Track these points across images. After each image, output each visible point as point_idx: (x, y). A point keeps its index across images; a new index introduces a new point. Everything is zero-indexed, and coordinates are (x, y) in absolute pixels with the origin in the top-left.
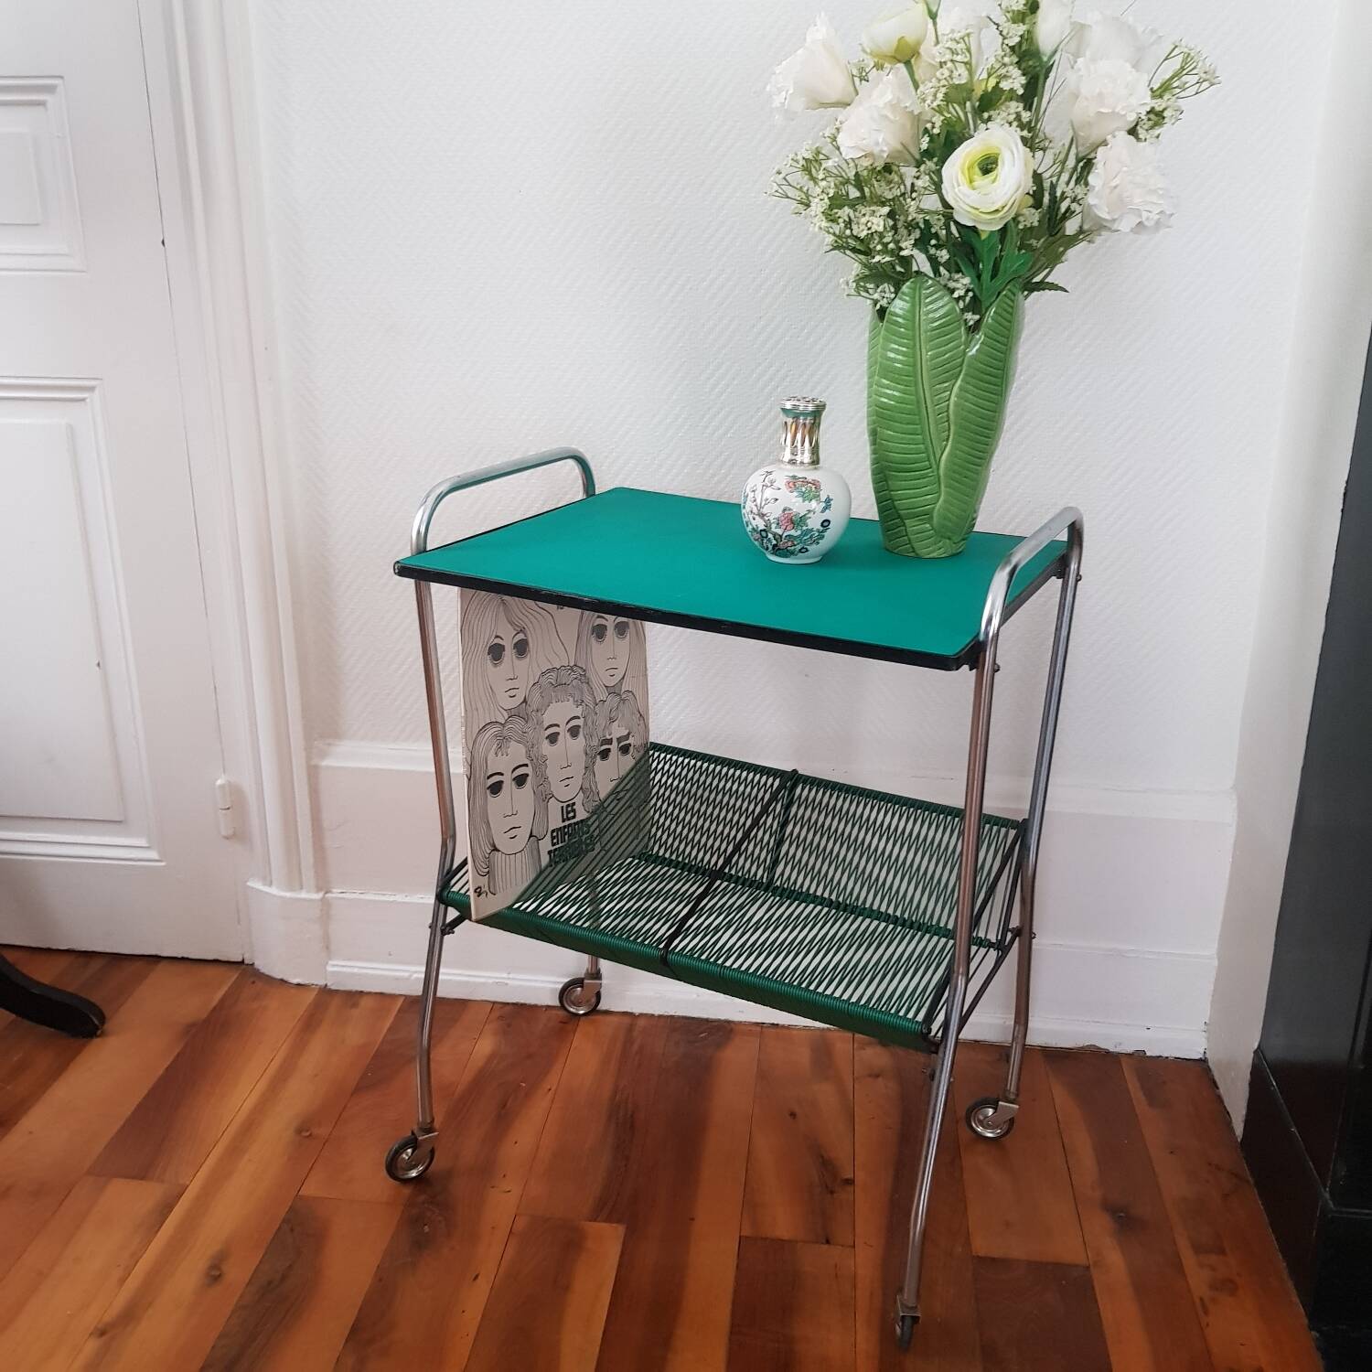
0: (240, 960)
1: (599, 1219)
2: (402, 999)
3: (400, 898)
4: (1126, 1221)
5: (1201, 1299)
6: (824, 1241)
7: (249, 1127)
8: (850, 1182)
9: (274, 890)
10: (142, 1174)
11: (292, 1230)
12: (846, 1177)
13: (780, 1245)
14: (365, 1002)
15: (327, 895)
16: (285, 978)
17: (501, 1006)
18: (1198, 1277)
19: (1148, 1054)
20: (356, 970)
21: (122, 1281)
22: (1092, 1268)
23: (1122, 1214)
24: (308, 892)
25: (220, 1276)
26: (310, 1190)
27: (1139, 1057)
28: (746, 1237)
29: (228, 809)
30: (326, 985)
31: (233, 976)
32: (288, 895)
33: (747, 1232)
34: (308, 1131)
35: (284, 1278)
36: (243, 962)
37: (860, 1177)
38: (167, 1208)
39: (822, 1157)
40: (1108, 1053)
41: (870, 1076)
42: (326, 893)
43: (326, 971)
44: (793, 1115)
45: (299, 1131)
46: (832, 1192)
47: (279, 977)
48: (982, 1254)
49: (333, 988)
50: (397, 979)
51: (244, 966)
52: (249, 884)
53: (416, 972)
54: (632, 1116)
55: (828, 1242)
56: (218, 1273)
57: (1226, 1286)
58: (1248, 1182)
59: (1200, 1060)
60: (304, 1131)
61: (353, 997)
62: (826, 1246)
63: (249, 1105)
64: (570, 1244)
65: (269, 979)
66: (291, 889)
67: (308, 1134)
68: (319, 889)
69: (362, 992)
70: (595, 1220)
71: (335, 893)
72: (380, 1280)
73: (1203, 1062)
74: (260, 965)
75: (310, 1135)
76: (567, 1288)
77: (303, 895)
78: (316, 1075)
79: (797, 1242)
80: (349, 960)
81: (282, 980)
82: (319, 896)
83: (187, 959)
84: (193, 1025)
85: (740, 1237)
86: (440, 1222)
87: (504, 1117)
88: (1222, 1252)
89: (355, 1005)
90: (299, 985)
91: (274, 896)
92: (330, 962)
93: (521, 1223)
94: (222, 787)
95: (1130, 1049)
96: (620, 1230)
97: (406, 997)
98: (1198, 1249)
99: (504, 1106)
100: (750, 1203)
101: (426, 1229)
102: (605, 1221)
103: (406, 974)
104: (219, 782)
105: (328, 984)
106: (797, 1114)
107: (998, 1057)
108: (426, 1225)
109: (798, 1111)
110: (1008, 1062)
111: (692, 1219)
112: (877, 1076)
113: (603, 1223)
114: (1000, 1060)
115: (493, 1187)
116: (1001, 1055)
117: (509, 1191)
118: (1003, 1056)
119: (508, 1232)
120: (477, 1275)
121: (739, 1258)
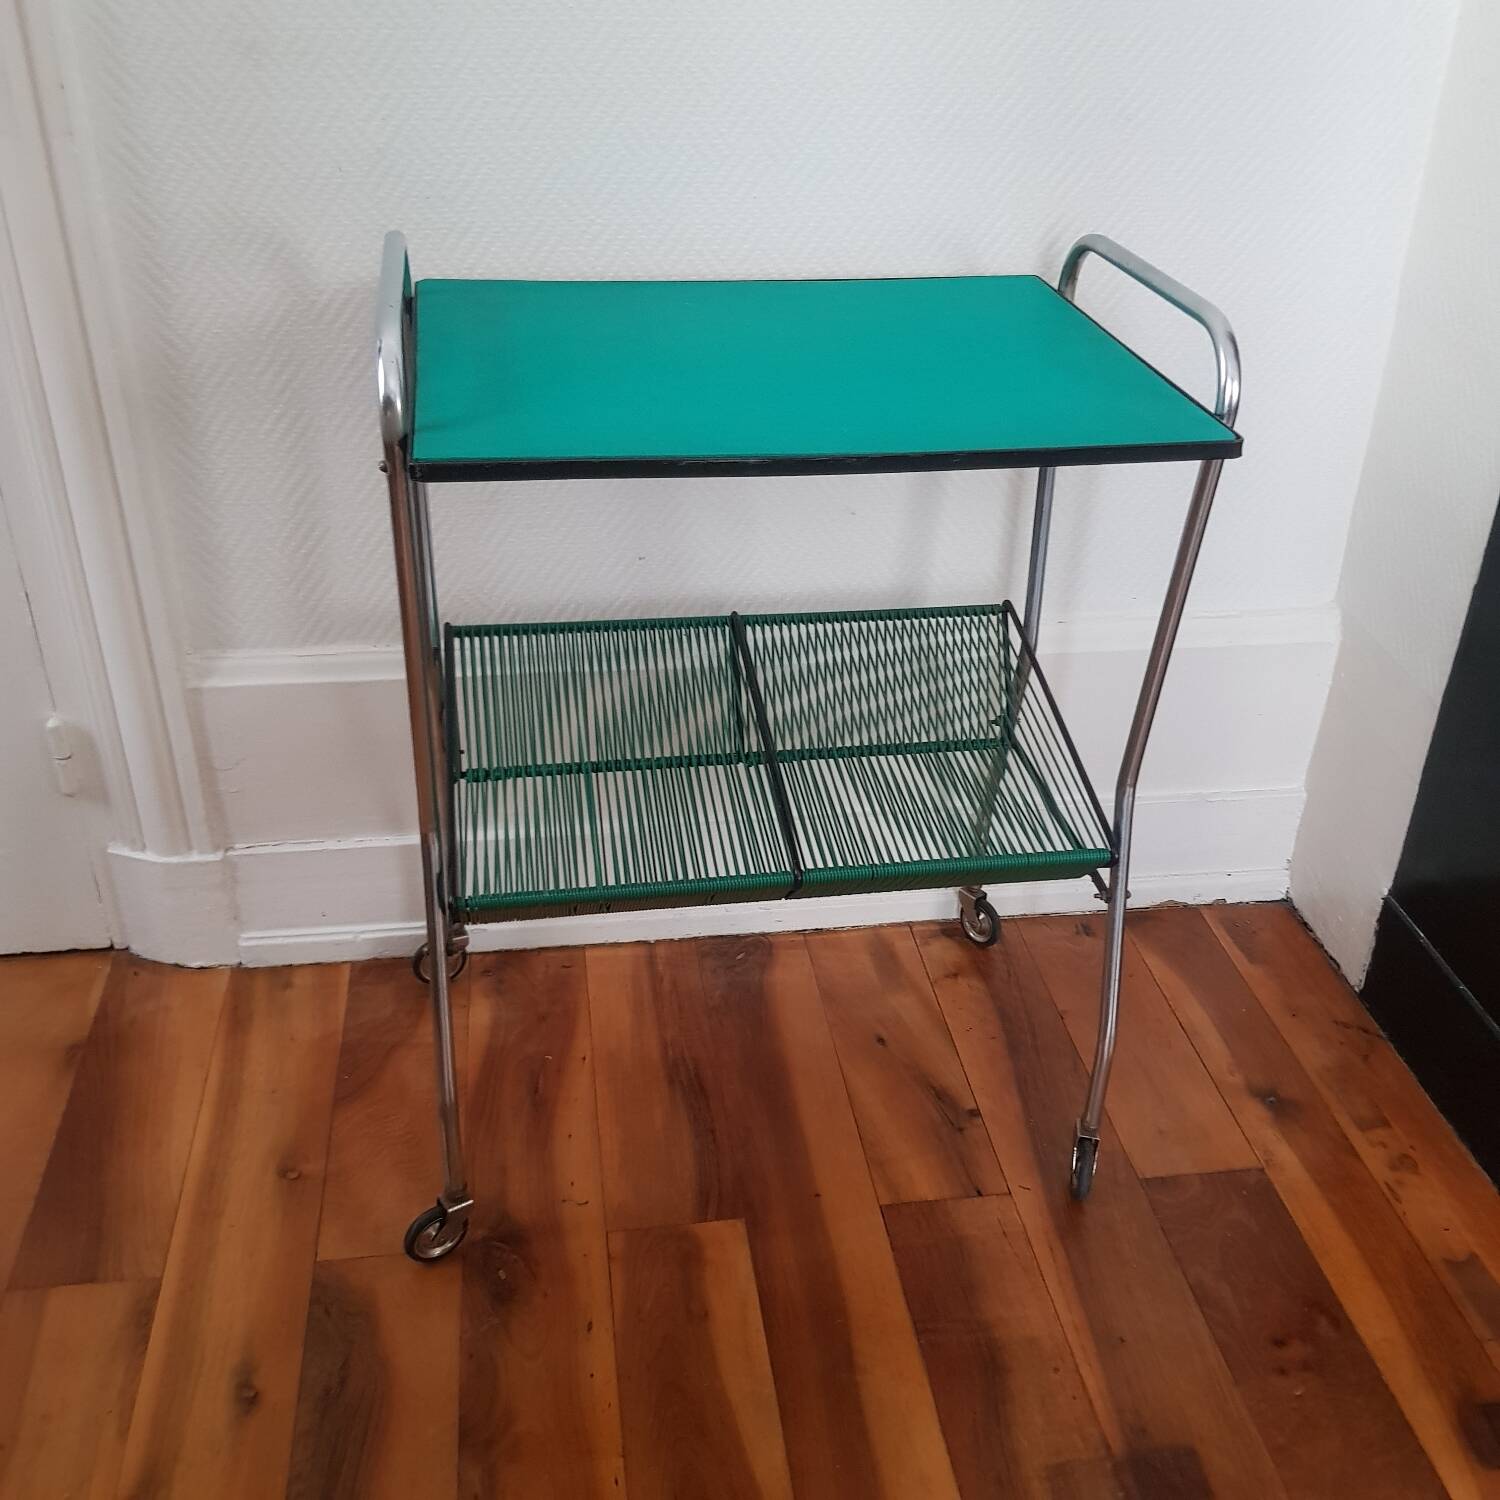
0: (107, 944)
1: (709, 1217)
2: (349, 965)
3: (331, 845)
4: (1281, 1107)
5: (1387, 1184)
6: (976, 1194)
7: (212, 1181)
8: (975, 1113)
9: (149, 856)
10: (88, 1273)
11: (327, 1312)
12: (968, 1108)
13: (927, 1210)
14: (298, 979)
15: (230, 853)
16: (181, 963)
17: (481, 956)
18: (1375, 1159)
19: (1229, 902)
20: (279, 941)
21: (123, 1433)
22: (1266, 1171)
23: (1272, 1099)
24: (201, 852)
25: (256, 1395)
26: (329, 1251)
27: (1220, 906)
28: (887, 1206)
29: (69, 757)
30: (240, 964)
31: (104, 968)
32: (174, 860)
33: (885, 1201)
34: (292, 1170)
35: (343, 1382)
36: (111, 948)
37: (984, 1105)
38: (143, 1316)
39: (934, 1088)
40: (1186, 906)
41: (947, 976)
42: (227, 850)
43: (237, 946)
44: (881, 1040)
45: (283, 1173)
46: (961, 1130)
47: (172, 962)
48: (1148, 1177)
49: (250, 966)
50: (338, 944)
51: (113, 953)
52: (109, 851)
53: (363, 932)
54: (697, 1076)
55: (980, 1194)
56: (252, 1394)
57: (1403, 1162)
58: (1382, 1037)
59: (1283, 900)
60: (288, 1172)
61: (281, 975)
62: (980, 1198)
63: (199, 1146)
64: (690, 1259)
65: (156, 966)
66: (176, 853)
67: (295, 1175)
68: (216, 848)
69: (291, 965)
70: (705, 1221)
71: (240, 850)
72: (471, 1356)
73: (1286, 903)
74: (140, 948)
75: (299, 1176)
77: (195, 857)
78: (274, 1092)
79: (945, 1200)
80: (269, 928)
81: (177, 965)
82: (218, 856)
83: (31, 954)
84: (73, 1049)
85: (881, 1207)
86: (515, 1260)
87: (541, 1106)
88: (1386, 1124)
89: (288, 985)
90: (202, 968)
91: (154, 863)
92: (244, 935)
93: (618, 1243)
94: (55, 730)
95: (1209, 900)
96: (740, 1225)
97: (353, 964)
98: (1364, 1126)
99: (536, 1092)
100: (876, 1163)
101: (502, 1274)
102: (717, 1219)
103: (349, 937)
104: (51, 724)
105: (243, 962)
106: (885, 1038)
107: (1075, 930)
108: (499, 1269)
109: (885, 1035)
110: (1088, 934)
111: (818, 1195)
112: (955, 975)
113: (716, 1222)
114: (1078, 933)
115: (564, 1201)
116: (1077, 927)
117: (587, 1203)
118: (1080, 928)
119: (606, 1257)
120: (590, 1323)
121: (889, 1235)
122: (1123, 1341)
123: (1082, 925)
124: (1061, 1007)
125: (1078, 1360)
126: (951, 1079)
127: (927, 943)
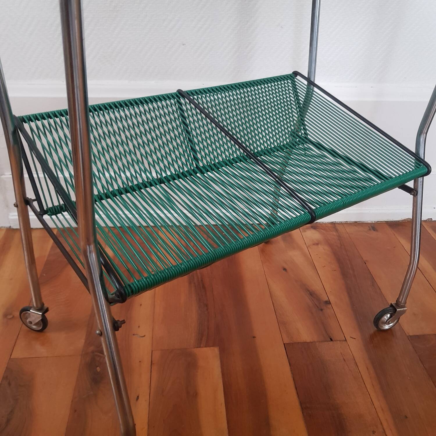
1: (202, 345)
6: (330, 340)
8: (328, 303)
11: (9, 384)
12: (325, 300)
13: (306, 346)
19: (433, 220)
26: (18, 354)
27: (430, 222)
28: (287, 344)
30: (10, 227)
33: (286, 341)
34: (10, 314)
35: (8, 421)
37: (332, 299)
39: (309, 291)
41: (314, 244)
43: (8, 219)
44: (285, 269)
45: (6, 315)
46: (322, 310)
48: (411, 334)
49: (14, 228)
54: (202, 280)
55: (331, 340)
60: (8, 315)
62: (332, 342)
67: (11, 316)
70: (200, 347)
72: (75, 411)
75: (13, 317)
76: (196, 395)
78: (11, 279)
79: (315, 342)
85: (284, 344)
92: (11, 214)
93: (157, 355)
95: (426, 219)
96: (216, 350)
100: (282, 323)
101: (98, 369)
102: (206, 347)
105: (11, 226)
106: (287, 269)
107: (368, 228)
108: (98, 366)
109: (286, 267)
110: (374, 230)
111: (254, 337)
112: (317, 244)
113: (205, 348)
114: (370, 230)
115: (133, 335)
116: (369, 227)
117: (144, 336)
118: (371, 228)
119: (150, 364)
120: (138, 397)
121: (288, 358)
122: (406, 417)
123: (372, 227)
124: (365, 259)
125: (385, 427)
126: (316, 287)
127: (305, 231)
